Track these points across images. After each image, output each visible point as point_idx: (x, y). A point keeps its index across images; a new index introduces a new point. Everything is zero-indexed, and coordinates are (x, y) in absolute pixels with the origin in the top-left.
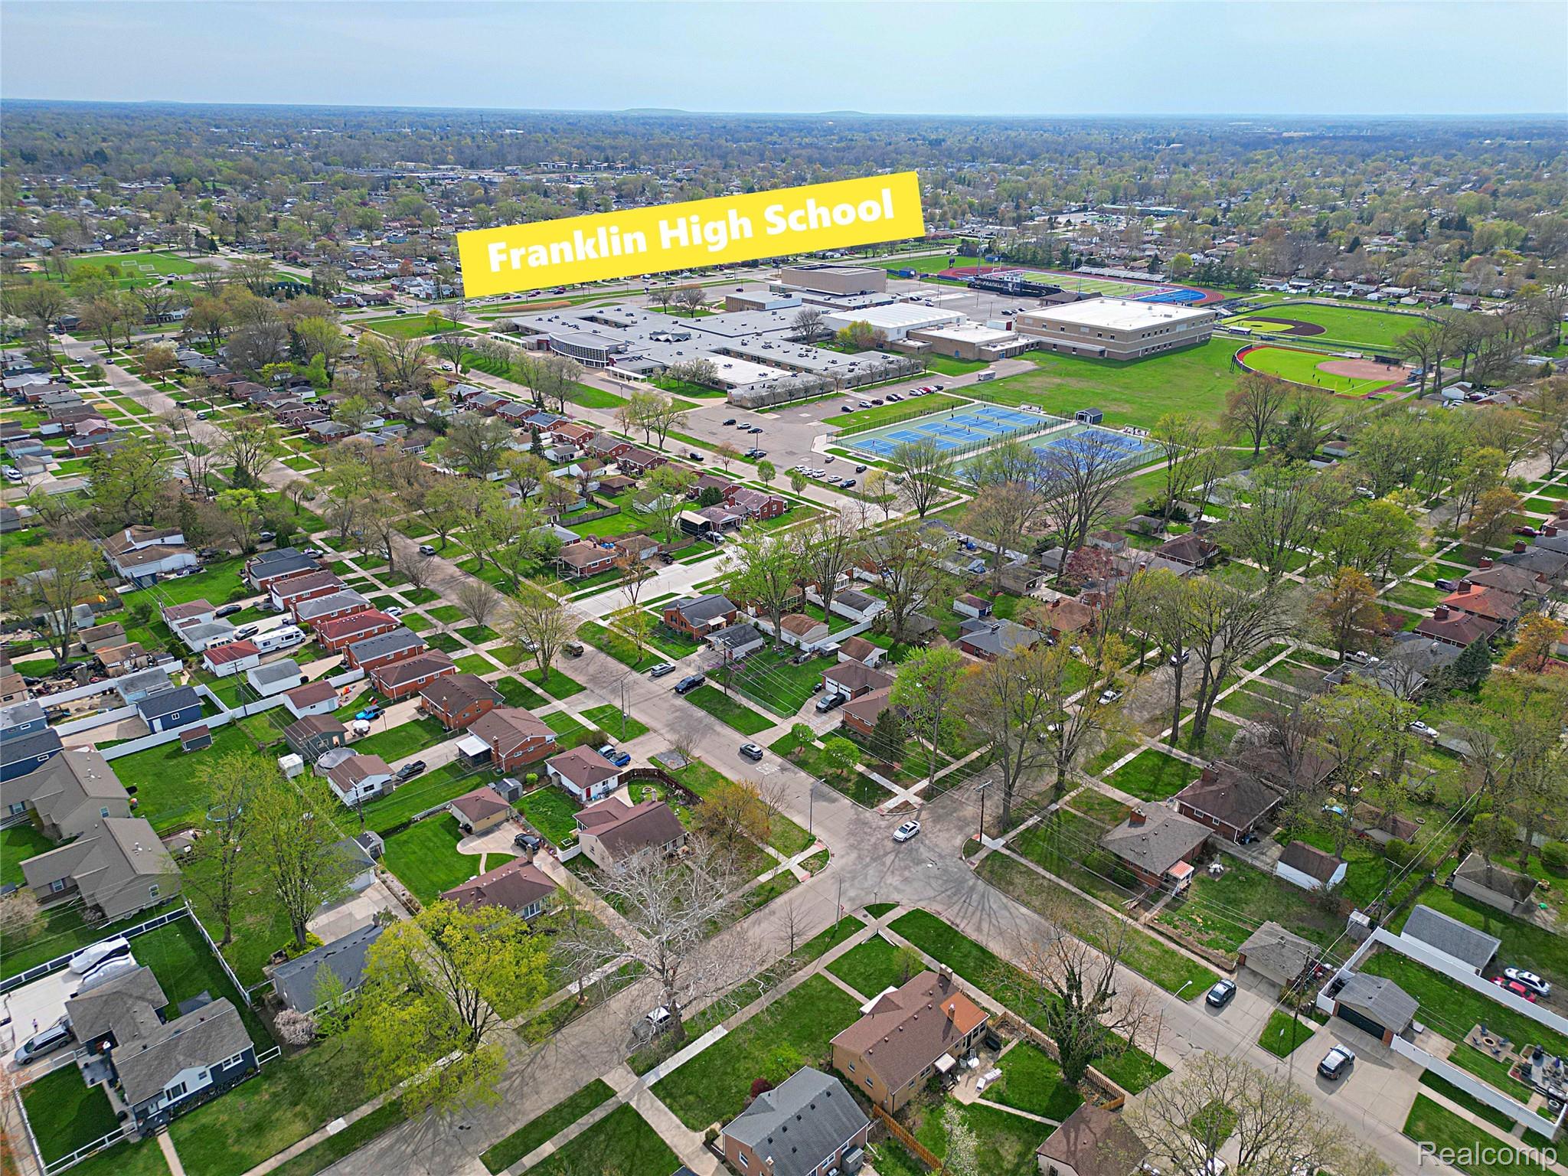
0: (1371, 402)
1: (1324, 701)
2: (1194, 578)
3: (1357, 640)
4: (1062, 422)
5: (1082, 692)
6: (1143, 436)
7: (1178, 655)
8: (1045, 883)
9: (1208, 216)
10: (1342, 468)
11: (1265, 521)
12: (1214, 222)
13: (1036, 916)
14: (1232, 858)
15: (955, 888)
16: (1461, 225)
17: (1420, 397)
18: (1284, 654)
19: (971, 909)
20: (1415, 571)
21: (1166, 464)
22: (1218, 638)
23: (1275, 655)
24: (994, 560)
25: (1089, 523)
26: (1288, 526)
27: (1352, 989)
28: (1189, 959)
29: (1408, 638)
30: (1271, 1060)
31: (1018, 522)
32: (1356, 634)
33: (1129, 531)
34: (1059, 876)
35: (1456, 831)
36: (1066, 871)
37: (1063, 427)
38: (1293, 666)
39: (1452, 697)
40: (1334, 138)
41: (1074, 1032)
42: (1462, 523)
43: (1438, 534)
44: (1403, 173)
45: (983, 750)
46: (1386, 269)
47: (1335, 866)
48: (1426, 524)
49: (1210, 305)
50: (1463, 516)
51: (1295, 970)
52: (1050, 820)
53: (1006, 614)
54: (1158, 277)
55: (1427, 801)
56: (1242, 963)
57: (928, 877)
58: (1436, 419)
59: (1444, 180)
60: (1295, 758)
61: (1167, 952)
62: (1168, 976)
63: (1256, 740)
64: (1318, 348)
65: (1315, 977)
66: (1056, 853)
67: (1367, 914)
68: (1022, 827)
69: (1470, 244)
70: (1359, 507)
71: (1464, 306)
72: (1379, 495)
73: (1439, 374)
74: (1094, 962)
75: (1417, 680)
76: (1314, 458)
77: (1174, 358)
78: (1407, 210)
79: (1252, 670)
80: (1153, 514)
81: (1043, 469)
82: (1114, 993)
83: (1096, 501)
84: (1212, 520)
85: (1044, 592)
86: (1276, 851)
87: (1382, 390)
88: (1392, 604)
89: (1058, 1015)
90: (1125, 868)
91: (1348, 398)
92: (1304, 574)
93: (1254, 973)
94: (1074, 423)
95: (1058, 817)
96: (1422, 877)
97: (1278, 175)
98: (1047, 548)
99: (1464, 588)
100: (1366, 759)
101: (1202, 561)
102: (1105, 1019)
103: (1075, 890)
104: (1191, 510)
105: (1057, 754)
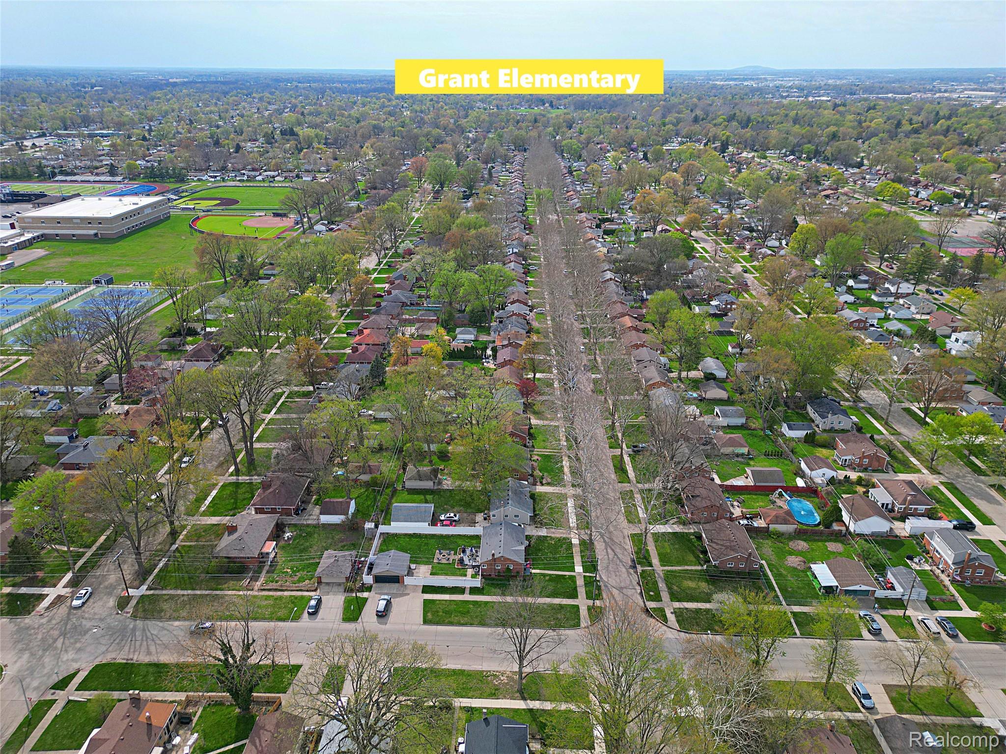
0: (279, 240)
1: (314, 416)
2: (215, 369)
3: (319, 376)
4: (83, 288)
5: (167, 465)
6: (148, 286)
7: (222, 419)
8: (186, 598)
9: (139, 135)
10: (277, 281)
11: (246, 322)
12: (144, 139)
13: (187, 623)
14: (295, 525)
15: (120, 635)
16: (292, 133)
17: (304, 232)
18: (283, 397)
19: (138, 643)
20: (334, 330)
21: (171, 301)
22: (242, 401)
23: (279, 400)
24: (65, 397)
25: (131, 352)
26: (260, 322)
27: (378, 564)
28: (291, 596)
29: (343, 367)
30: (351, 626)
31: (76, 365)
32: (318, 373)
33: (162, 351)
34: (193, 589)
35: (398, 459)
36: (197, 584)
37: (85, 291)
38: (291, 402)
39: (374, 391)
40: (202, 82)
41: (237, 679)
42: (348, 298)
43: (338, 307)
44: (250, 103)
45: (108, 533)
46: (261, 162)
47: (349, 503)
48: (331, 303)
49: (162, 193)
50: (348, 294)
51: (347, 570)
52: (175, 556)
53: (91, 432)
54: (119, 178)
55: (381, 449)
56: (320, 582)
57: (97, 640)
58: (316, 244)
59: (273, 107)
60: (309, 454)
61: (276, 599)
62: (281, 613)
63: (285, 452)
64: (239, 212)
65: (359, 568)
66: (186, 575)
67: (372, 521)
68: (156, 571)
69: (300, 143)
70: (294, 302)
71: (309, 179)
72: (303, 292)
73: (309, 218)
74: (235, 630)
75: (355, 388)
76: (260, 278)
77: (149, 231)
78: (260, 125)
79: (269, 412)
80: (174, 335)
81: (81, 323)
82: (254, 641)
83: (130, 336)
84: (213, 329)
85: (115, 408)
86: (317, 510)
87: (283, 232)
88: (330, 351)
89: (223, 675)
90: (235, 562)
91: (267, 239)
92: (278, 348)
93: (328, 584)
94: (93, 287)
95: (179, 552)
96: (390, 489)
97: (176, 106)
98: (105, 378)
99: (361, 332)
100: (345, 439)
101: (216, 357)
102: (254, 660)
103: (207, 592)
104: (198, 327)
105: (164, 512)
